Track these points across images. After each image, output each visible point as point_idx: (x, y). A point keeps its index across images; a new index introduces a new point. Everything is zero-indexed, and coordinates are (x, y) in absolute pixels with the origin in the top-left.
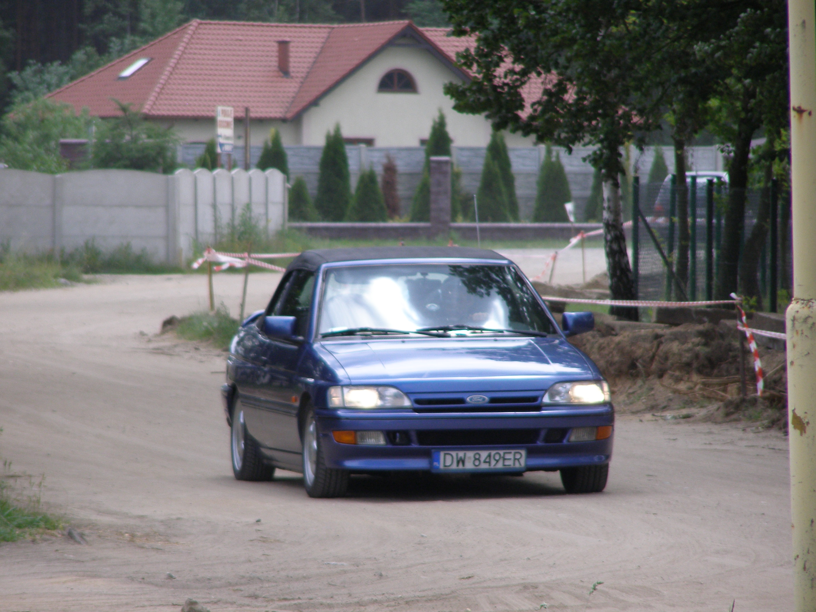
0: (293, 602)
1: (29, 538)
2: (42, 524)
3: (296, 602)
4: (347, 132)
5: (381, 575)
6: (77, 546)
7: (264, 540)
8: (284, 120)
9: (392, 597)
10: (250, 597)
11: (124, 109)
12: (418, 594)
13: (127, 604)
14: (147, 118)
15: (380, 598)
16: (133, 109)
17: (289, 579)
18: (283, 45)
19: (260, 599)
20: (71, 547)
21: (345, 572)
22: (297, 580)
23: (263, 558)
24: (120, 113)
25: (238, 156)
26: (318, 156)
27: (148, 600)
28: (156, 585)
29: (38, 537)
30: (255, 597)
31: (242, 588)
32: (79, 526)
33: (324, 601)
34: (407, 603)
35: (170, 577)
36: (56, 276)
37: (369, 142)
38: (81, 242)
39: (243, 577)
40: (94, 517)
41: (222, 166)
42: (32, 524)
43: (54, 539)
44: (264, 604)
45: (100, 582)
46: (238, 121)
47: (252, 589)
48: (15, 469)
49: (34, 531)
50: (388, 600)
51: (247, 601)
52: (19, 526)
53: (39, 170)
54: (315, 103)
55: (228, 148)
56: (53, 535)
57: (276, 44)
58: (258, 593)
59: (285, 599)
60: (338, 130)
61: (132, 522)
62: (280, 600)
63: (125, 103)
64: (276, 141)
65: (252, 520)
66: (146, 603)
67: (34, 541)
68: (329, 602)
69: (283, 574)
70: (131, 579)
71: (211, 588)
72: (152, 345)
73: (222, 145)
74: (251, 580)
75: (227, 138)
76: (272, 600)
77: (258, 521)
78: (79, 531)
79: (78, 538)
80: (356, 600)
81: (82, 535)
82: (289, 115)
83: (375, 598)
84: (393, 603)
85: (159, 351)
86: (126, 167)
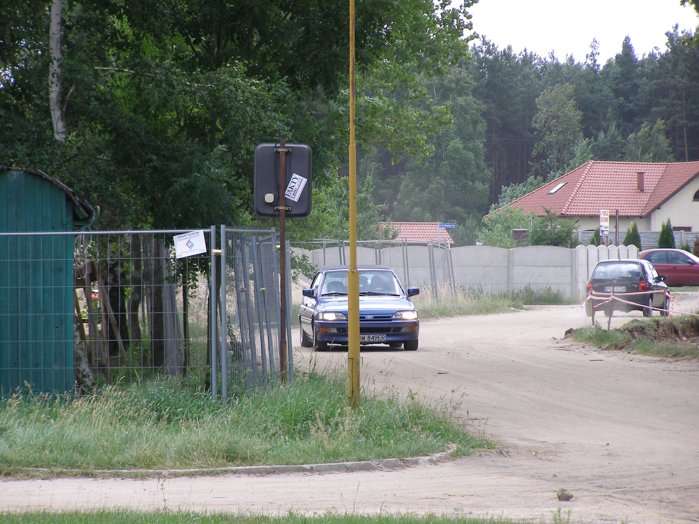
0: (621, 490)
1: (478, 454)
2: (486, 446)
3: (623, 489)
4: (674, 224)
5: (673, 474)
6: (505, 458)
7: (610, 455)
8: (641, 217)
9: (677, 486)
10: (598, 487)
11: (548, 212)
12: (691, 484)
13: (528, 491)
14: (563, 216)
15: (670, 487)
16: (552, 211)
17: (621, 476)
18: (641, 175)
19: (603, 488)
20: (501, 459)
21: (653, 472)
22: (626, 477)
23: (608, 465)
24: (546, 214)
25: (612, 237)
26: (658, 237)
27: (540, 489)
28: (547, 480)
29: (483, 453)
30: (601, 487)
31: (595, 482)
32: (507, 447)
33: (639, 489)
34: (685, 489)
35: (555, 476)
36: (508, 306)
37: (688, 229)
38: (523, 286)
39: (595, 476)
40: (517, 442)
41: (603, 244)
42: (480, 446)
43: (492, 454)
44: (606, 491)
45: (514, 478)
46: (612, 217)
47: (600, 482)
48: (473, 415)
49: (480, 450)
50: (675, 488)
51: (596, 489)
52: (473, 447)
53: (500, 246)
54: (658, 207)
55: (606, 233)
56: (491, 452)
57: (636, 174)
58: (603, 484)
59: (617, 488)
60: (669, 222)
61: (537, 445)
62: (614, 488)
63: (548, 208)
64: (635, 229)
65: (605, 444)
66: (539, 491)
67: (480, 456)
68: (641, 489)
69: (618, 474)
70: (533, 477)
71: (578, 482)
72: (558, 345)
73: (603, 231)
74: (600, 477)
75: (606, 227)
76: (610, 489)
77: (608, 444)
78: (506, 450)
79: (505, 454)
80: (657, 488)
81: (507, 452)
82: (643, 214)
83: (667, 487)
84: (677, 490)
85: (562, 348)
86: (548, 244)
